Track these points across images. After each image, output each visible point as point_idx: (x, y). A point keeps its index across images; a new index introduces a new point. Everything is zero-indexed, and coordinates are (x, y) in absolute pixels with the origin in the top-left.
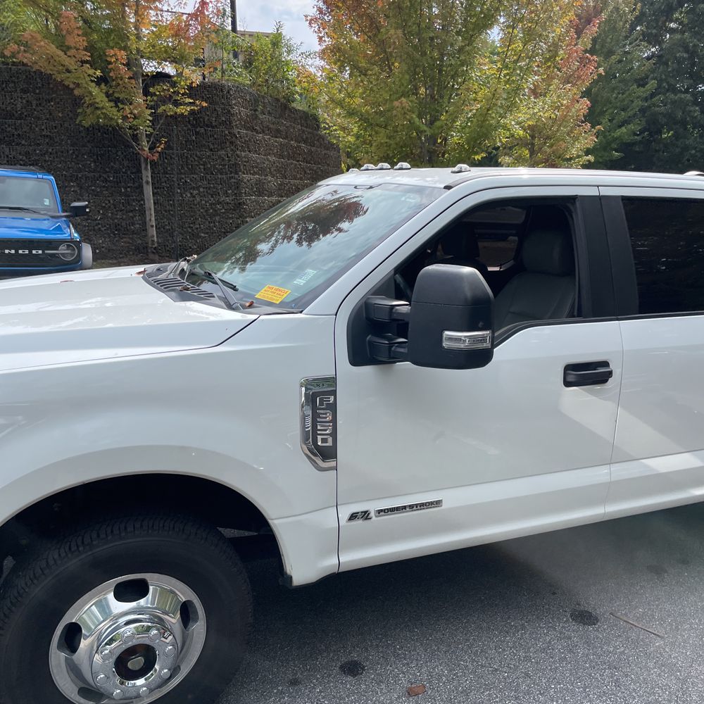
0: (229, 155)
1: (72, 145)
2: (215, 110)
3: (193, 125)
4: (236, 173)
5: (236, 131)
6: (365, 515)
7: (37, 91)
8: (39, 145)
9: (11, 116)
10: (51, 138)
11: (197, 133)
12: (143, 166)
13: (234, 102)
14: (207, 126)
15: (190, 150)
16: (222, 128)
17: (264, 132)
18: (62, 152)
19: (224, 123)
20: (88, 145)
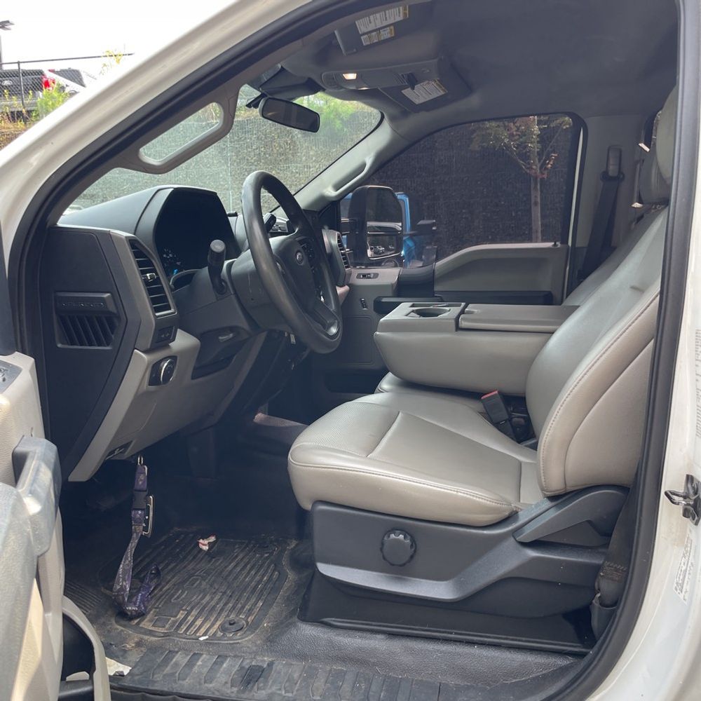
12: (532, 186)
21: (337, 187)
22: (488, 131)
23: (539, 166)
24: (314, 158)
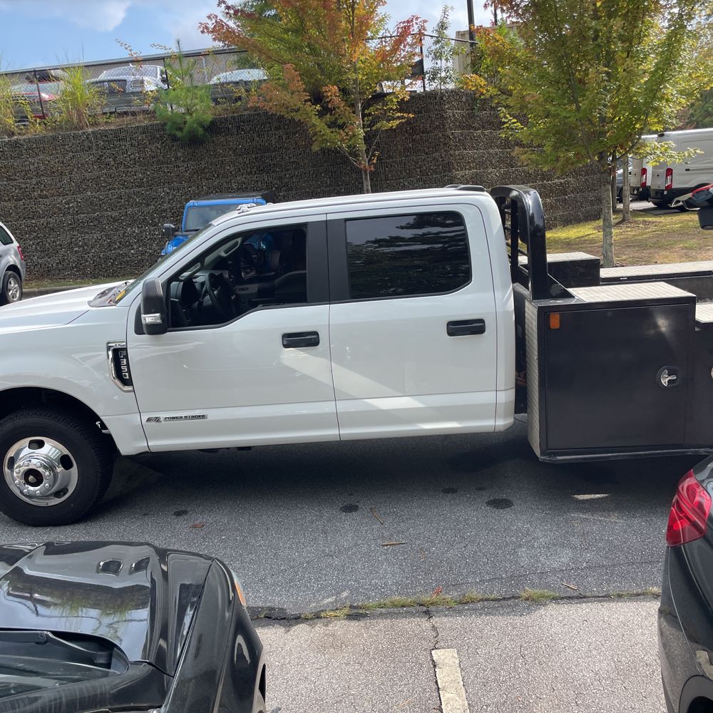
0: (443, 156)
1: (312, 167)
2: (429, 117)
3: (410, 134)
4: (450, 171)
5: (449, 133)
6: (157, 420)
7: (286, 127)
8: (288, 170)
9: (268, 150)
10: (298, 163)
11: (414, 140)
12: (364, 176)
13: (446, 107)
14: (423, 132)
15: (407, 156)
16: (436, 132)
17: (483, 127)
18: (305, 173)
19: (438, 127)
20: (325, 164)
22: (324, 138)
23: (367, 160)
24: (182, 159)
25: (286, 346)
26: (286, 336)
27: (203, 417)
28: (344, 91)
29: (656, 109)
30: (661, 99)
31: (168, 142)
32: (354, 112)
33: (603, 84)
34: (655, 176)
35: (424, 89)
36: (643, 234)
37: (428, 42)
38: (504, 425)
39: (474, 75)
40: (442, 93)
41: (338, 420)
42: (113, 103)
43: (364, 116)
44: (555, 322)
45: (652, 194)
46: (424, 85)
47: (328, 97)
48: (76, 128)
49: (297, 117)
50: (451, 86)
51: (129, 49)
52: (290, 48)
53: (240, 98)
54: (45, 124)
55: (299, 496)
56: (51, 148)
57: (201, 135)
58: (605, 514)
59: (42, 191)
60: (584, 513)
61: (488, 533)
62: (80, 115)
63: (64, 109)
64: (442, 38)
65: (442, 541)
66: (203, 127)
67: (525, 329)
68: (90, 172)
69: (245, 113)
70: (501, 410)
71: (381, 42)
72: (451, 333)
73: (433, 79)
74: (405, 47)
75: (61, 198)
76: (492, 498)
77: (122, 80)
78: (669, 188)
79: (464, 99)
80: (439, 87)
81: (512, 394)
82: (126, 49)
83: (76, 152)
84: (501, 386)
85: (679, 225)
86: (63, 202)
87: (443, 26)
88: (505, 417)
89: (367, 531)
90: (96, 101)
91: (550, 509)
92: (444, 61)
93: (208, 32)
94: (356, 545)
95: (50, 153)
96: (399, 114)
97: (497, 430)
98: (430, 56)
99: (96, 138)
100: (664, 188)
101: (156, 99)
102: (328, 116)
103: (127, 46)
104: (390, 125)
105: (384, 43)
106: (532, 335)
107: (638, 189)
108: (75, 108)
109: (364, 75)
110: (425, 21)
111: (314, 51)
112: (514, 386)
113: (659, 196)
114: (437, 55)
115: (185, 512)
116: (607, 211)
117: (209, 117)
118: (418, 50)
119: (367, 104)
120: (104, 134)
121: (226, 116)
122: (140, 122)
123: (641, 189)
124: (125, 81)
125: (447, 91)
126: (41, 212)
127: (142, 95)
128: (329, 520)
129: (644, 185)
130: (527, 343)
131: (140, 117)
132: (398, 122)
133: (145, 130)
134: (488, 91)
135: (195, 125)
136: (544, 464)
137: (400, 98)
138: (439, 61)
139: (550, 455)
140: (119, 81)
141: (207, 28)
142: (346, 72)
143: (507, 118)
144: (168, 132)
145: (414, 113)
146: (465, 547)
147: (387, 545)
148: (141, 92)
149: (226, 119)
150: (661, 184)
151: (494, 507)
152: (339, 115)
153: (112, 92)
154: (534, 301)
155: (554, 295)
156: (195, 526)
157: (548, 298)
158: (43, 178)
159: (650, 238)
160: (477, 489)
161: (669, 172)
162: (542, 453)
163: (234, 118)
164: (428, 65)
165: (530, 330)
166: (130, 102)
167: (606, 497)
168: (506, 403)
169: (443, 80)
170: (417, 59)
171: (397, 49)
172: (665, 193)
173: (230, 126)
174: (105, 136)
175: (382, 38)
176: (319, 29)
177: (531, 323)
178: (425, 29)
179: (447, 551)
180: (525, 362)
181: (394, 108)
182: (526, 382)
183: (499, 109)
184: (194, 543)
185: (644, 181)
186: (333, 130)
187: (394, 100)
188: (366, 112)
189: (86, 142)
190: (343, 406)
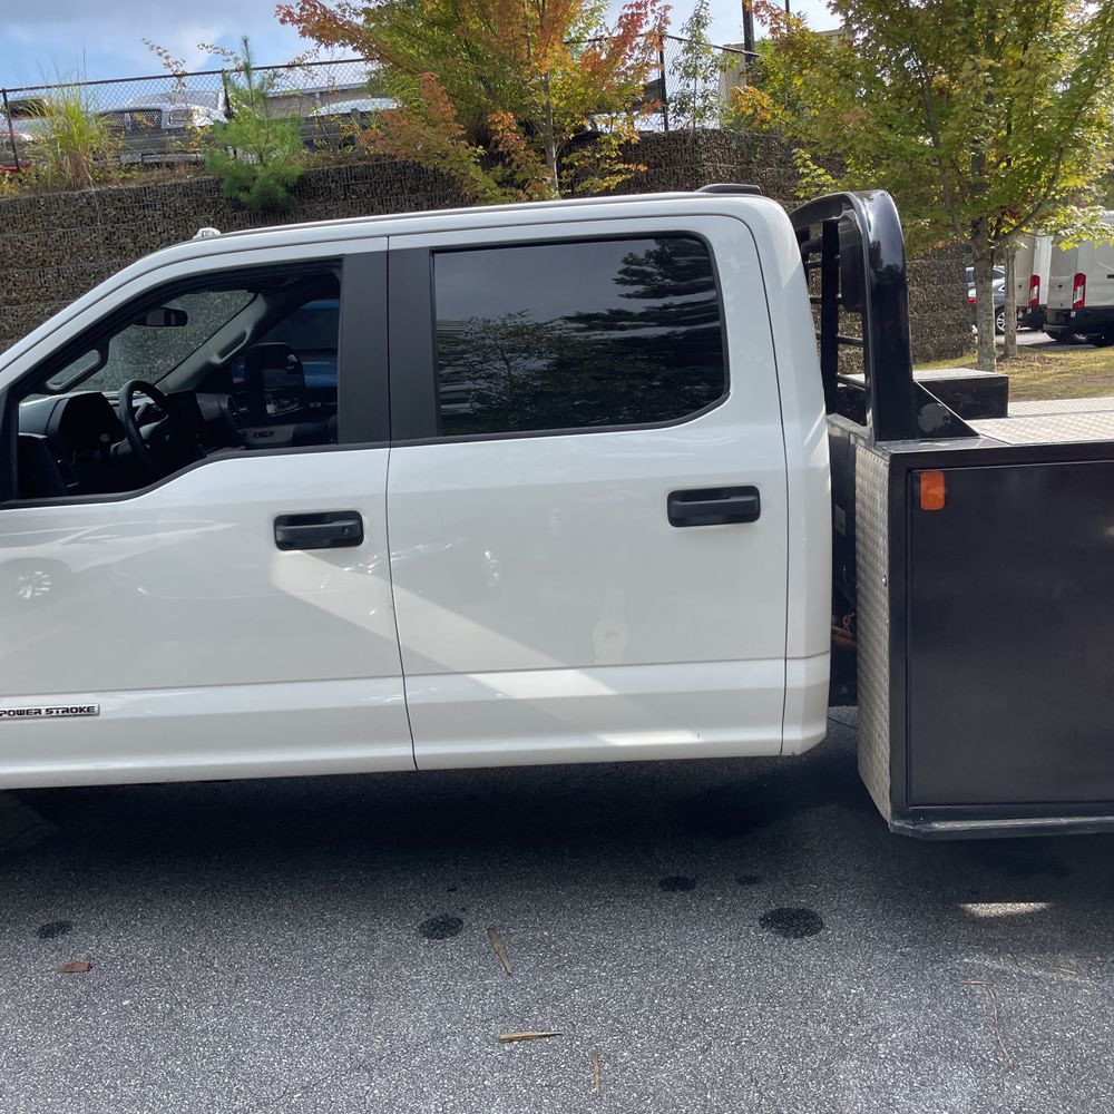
7: (429, 188)
13: (704, 156)
21: (222, 354)
25: (284, 545)
26: (283, 521)
27: (89, 711)
28: (528, 128)
29: (1077, 143)
30: (1089, 123)
31: (227, 210)
32: (544, 162)
33: (984, 92)
34: (1056, 286)
35: (666, 128)
36: (1041, 377)
37: (673, 50)
38: (805, 741)
39: (751, 88)
40: (695, 134)
41: (409, 722)
42: (138, 147)
43: (561, 168)
44: (933, 491)
45: (1050, 318)
46: (666, 120)
47: (496, 132)
48: (70, 187)
49: (445, 167)
50: (712, 124)
51: (164, 55)
52: (434, 52)
53: (350, 140)
54: (20, 181)
55: (335, 890)
56: (26, 219)
57: (282, 200)
58: (1046, 958)
59: (9, 292)
60: (995, 956)
61: (763, 1008)
62: (77, 165)
63: (51, 155)
64: (698, 43)
65: (649, 1031)
66: (286, 185)
67: (854, 515)
68: (92, 261)
69: (360, 163)
70: (796, 705)
71: (594, 46)
72: (678, 519)
73: (682, 111)
74: (632, 50)
75: (42, 305)
76: (773, 907)
77: (154, 110)
78: (1079, 306)
79: (734, 145)
80: (691, 124)
81: (822, 667)
82: (160, 54)
83: (69, 227)
84: (798, 646)
85: (1103, 364)
86: (46, 310)
87: (698, 21)
88: (807, 720)
89: (469, 993)
90: (105, 141)
91: (912, 941)
92: (700, 81)
93: (294, 22)
94: (437, 1035)
95: (25, 228)
96: (621, 166)
97: (787, 752)
98: (677, 73)
99: (103, 203)
100: (1071, 307)
101: (208, 140)
102: (499, 167)
103: (160, 51)
104: (606, 184)
105: (598, 49)
106: (872, 526)
107: (1024, 311)
108: (68, 152)
109: (561, 99)
110: (667, 8)
111: (475, 56)
112: (827, 646)
113: (1063, 319)
114: (690, 72)
115: (63, 927)
116: (986, 328)
117: (297, 169)
118: (655, 56)
119: (567, 149)
120: (117, 197)
121: (326, 168)
122: (179, 177)
123: (1030, 311)
124: (160, 111)
125: (705, 131)
126: (7, 328)
127: (185, 133)
128: (387, 961)
129: (1034, 303)
130: (859, 546)
131: (182, 170)
132: (619, 179)
133: (187, 191)
134: (774, 116)
135: (271, 182)
136: (899, 838)
137: (624, 139)
138: (692, 83)
139: (915, 817)
140: (149, 110)
141: (289, 14)
142: (530, 93)
143: (807, 167)
144: (226, 194)
145: (648, 165)
146: (704, 1051)
147: (511, 1041)
148: (183, 128)
149: (327, 174)
150: (1066, 300)
151: (780, 931)
152: (518, 167)
153: (136, 128)
154: (879, 443)
155: (928, 429)
156: (69, 970)
157: (912, 437)
158: (11, 270)
159: (1054, 383)
160: (740, 882)
161: (1080, 280)
162: (897, 813)
163: (339, 171)
164: (673, 87)
165: (868, 516)
166: (163, 145)
167: (1043, 910)
168: (808, 689)
169: (700, 114)
170: (654, 75)
171: (619, 54)
172: (1073, 314)
173: (333, 186)
174: (119, 200)
175: (594, 40)
176: (485, 17)
177: (872, 498)
178: (667, 22)
179: (658, 1062)
180: (854, 592)
181: (614, 155)
182: (855, 639)
183: (795, 151)
184: (52, 1019)
185: (1035, 297)
186: (508, 191)
187: (614, 142)
188: (564, 160)
189: (86, 210)
190: (423, 690)
